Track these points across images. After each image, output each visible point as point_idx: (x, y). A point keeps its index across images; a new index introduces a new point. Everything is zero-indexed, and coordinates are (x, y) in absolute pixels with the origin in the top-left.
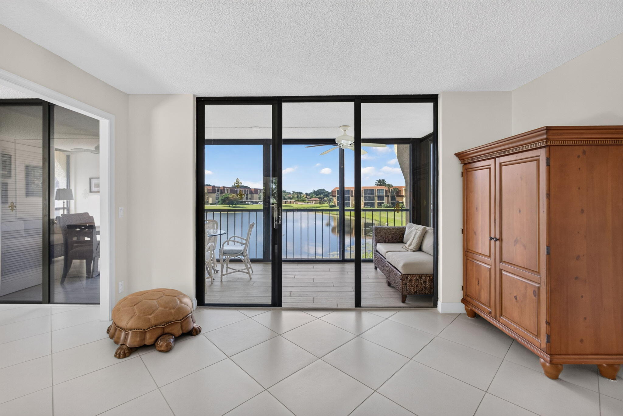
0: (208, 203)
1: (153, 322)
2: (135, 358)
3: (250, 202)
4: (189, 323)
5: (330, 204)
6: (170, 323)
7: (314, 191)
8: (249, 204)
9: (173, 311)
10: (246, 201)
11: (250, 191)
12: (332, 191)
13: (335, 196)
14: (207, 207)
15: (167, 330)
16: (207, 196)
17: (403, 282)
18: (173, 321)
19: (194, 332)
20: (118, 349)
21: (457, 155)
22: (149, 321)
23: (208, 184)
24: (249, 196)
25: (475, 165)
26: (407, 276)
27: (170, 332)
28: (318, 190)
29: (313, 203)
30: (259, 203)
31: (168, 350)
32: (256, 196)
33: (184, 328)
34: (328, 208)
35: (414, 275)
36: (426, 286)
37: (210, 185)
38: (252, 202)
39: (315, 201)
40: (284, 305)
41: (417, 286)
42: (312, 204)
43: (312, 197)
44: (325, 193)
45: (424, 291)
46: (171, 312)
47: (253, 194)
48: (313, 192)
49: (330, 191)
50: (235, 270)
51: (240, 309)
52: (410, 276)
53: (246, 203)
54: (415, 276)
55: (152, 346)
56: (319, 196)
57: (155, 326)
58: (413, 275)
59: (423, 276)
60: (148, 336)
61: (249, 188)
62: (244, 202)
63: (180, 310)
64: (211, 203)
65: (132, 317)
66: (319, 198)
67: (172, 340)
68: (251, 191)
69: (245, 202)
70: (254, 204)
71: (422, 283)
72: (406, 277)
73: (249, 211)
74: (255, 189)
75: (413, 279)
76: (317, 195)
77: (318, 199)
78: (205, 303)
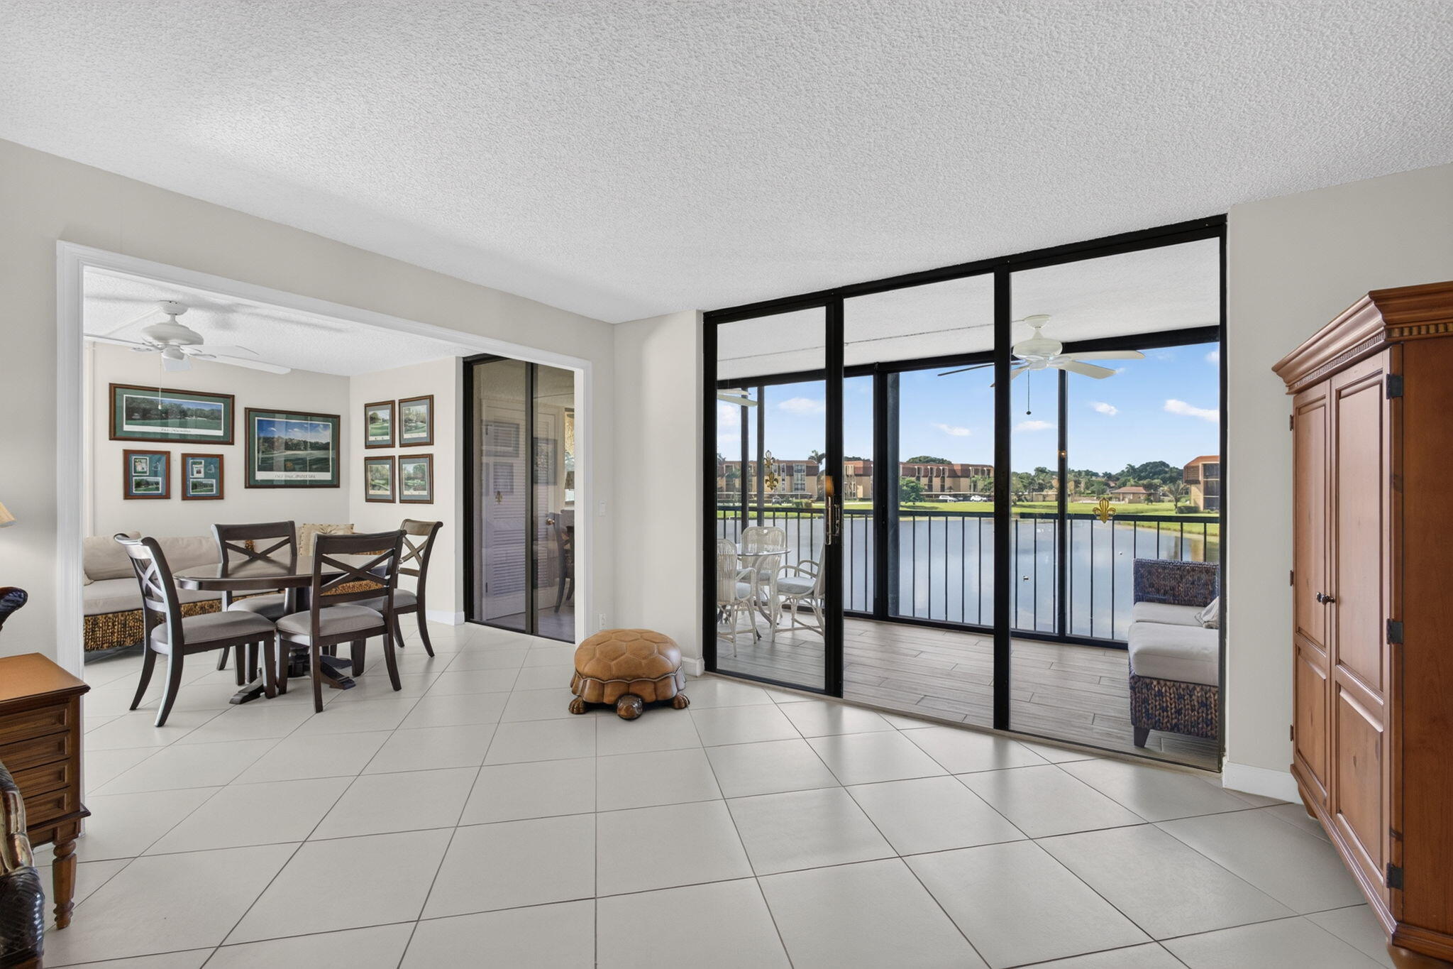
0: (853, 496)
1: (614, 671)
2: (590, 718)
3: (950, 495)
4: (668, 686)
5: (1179, 504)
6: (639, 679)
7: (1132, 468)
8: (946, 501)
9: (644, 662)
10: (940, 495)
11: (949, 470)
12: (1187, 467)
13: (1197, 482)
14: (847, 505)
15: (633, 689)
16: (853, 483)
17: (1136, 695)
18: (644, 676)
19: (674, 704)
20: (574, 700)
21: (1278, 369)
22: (610, 668)
23: (857, 456)
24: (948, 482)
25: (1307, 396)
26: (1148, 681)
27: (638, 693)
28: (1145, 467)
29: (1127, 500)
30: (972, 498)
31: (631, 718)
32: (965, 482)
33: (659, 693)
34: (1173, 514)
35: (1172, 683)
36: (1209, 717)
37: (859, 459)
38: (955, 496)
39: (1133, 493)
40: (846, 696)
41: (1179, 712)
42: (1123, 502)
43: (1124, 484)
44: (1166, 472)
45: (1202, 728)
46: (640, 663)
47: (959, 477)
48: (1128, 471)
49: (1181, 467)
50: (803, 625)
51: (768, 688)
52: (1158, 683)
53: (941, 498)
54: (1174, 685)
55: (611, 708)
56: (1145, 482)
57: (618, 679)
58: (1168, 683)
59: (1198, 689)
60: (608, 690)
61: (949, 463)
62: (935, 495)
63: (653, 663)
64: (862, 497)
65: (590, 660)
66: (1146, 487)
67: (636, 705)
68: (954, 471)
69: (937, 496)
70: (960, 501)
71: (1196, 708)
72: (1147, 685)
73: (946, 514)
74: (962, 465)
75: (1166, 691)
76: (1140, 479)
77: (1141, 490)
78: (718, 668)
